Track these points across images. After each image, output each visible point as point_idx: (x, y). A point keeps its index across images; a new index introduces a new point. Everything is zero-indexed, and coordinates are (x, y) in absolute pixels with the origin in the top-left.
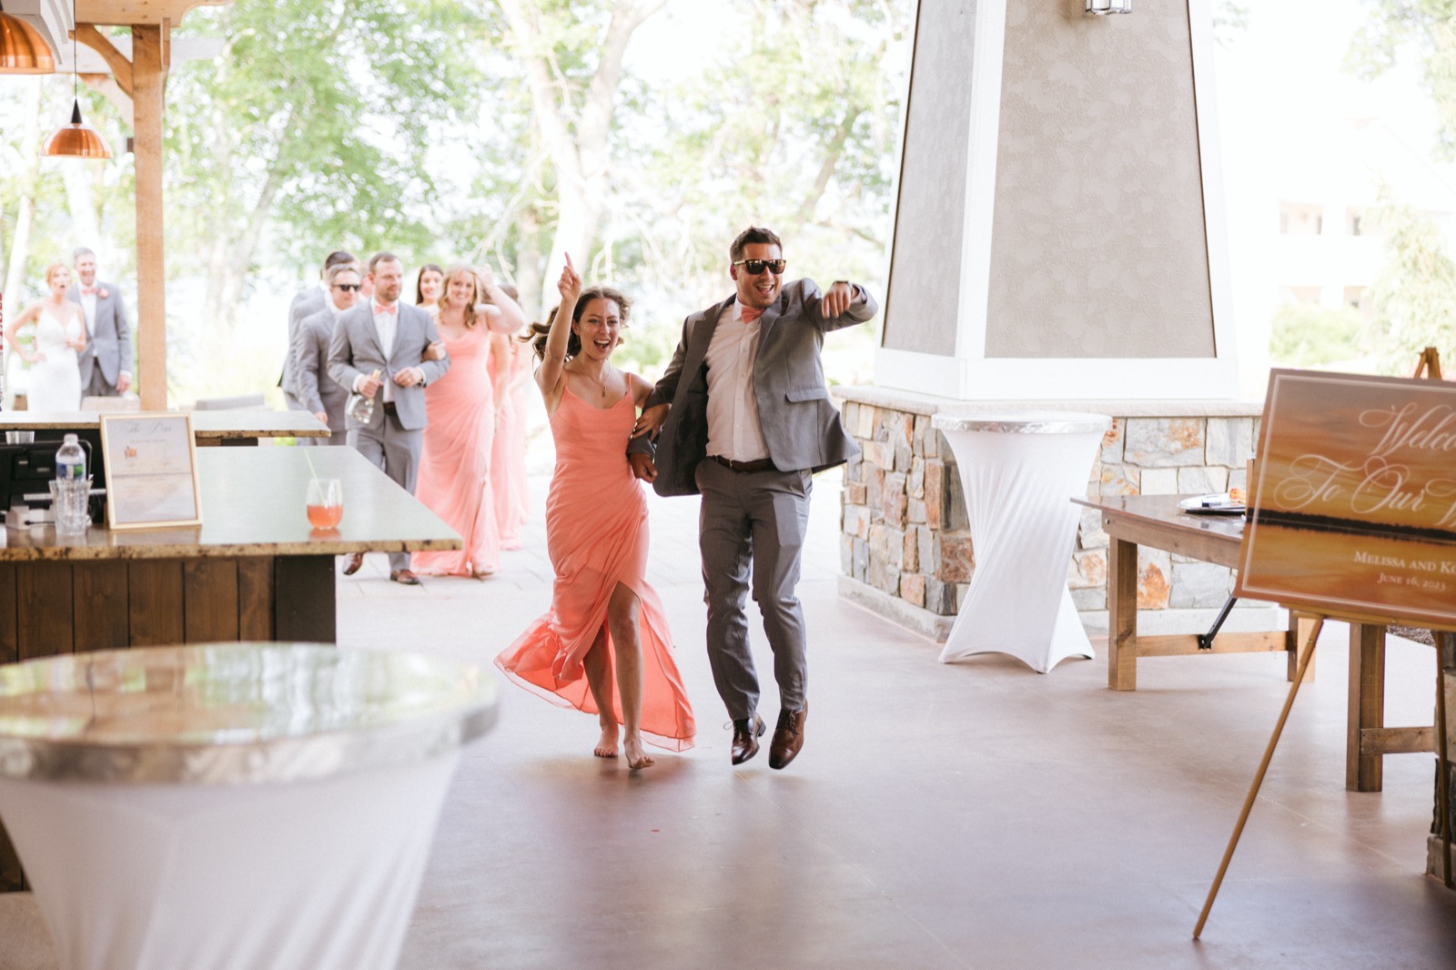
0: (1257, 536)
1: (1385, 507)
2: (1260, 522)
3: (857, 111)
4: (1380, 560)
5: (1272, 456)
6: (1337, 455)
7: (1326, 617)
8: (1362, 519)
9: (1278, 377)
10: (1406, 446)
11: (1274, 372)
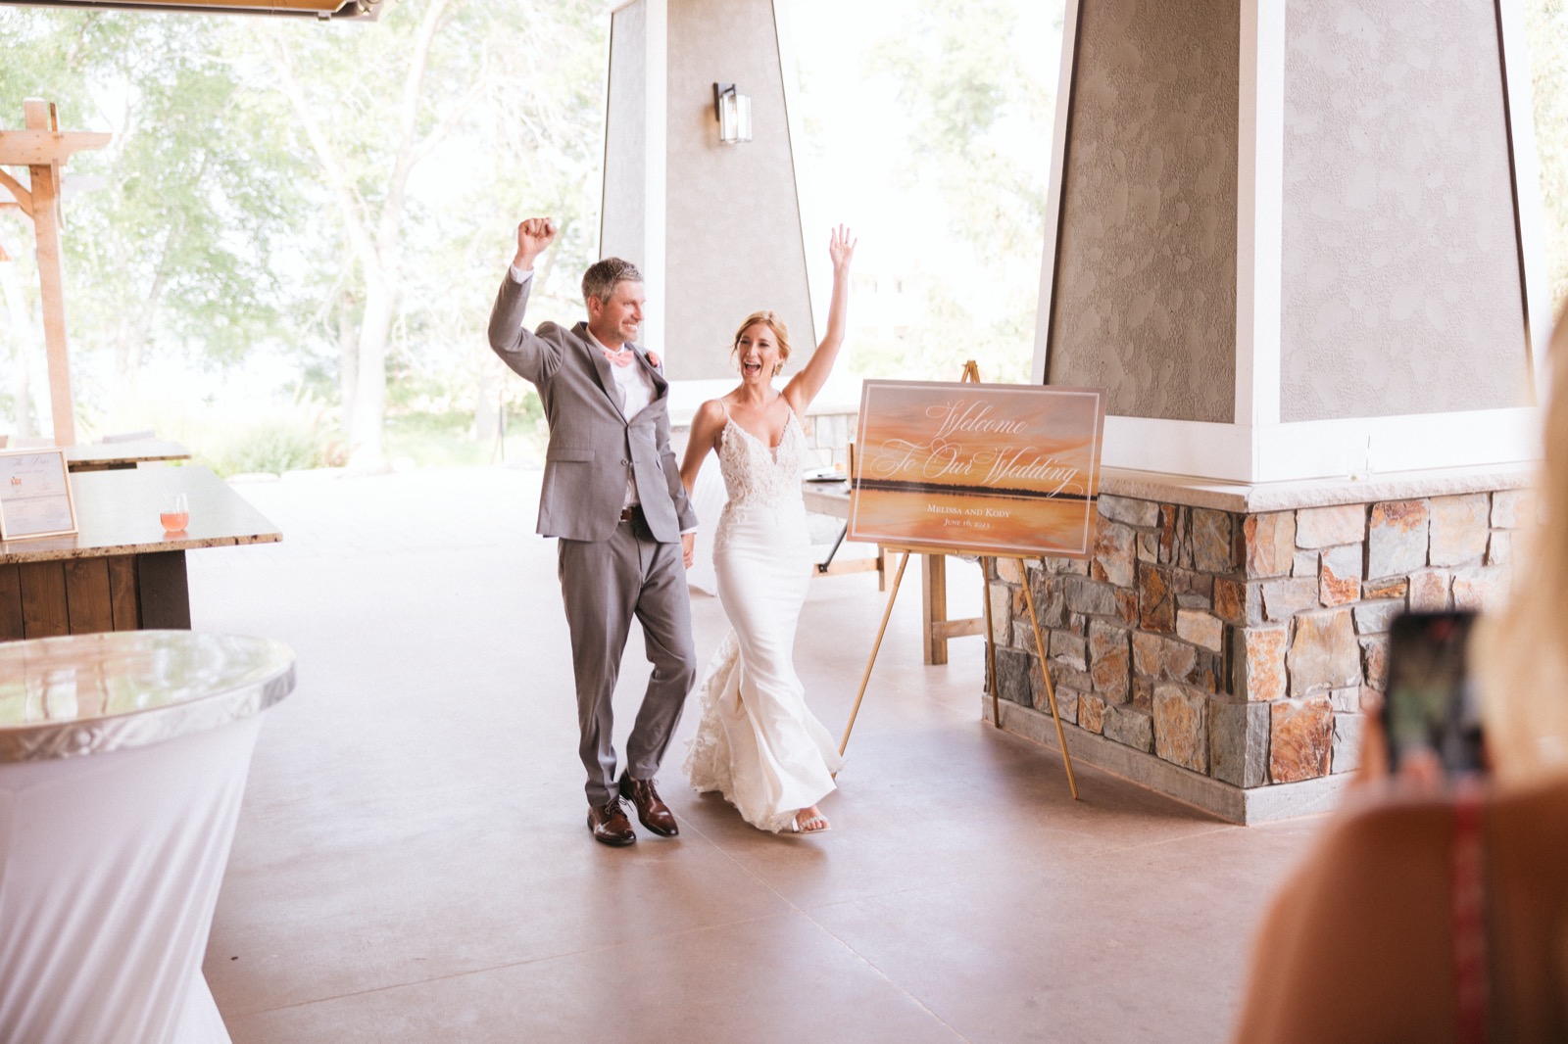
0: (860, 497)
1: (946, 473)
2: (862, 488)
3: (571, 219)
4: (945, 510)
5: (867, 441)
6: (912, 439)
7: (910, 551)
8: (931, 482)
9: (869, 386)
10: (958, 430)
11: (866, 382)
